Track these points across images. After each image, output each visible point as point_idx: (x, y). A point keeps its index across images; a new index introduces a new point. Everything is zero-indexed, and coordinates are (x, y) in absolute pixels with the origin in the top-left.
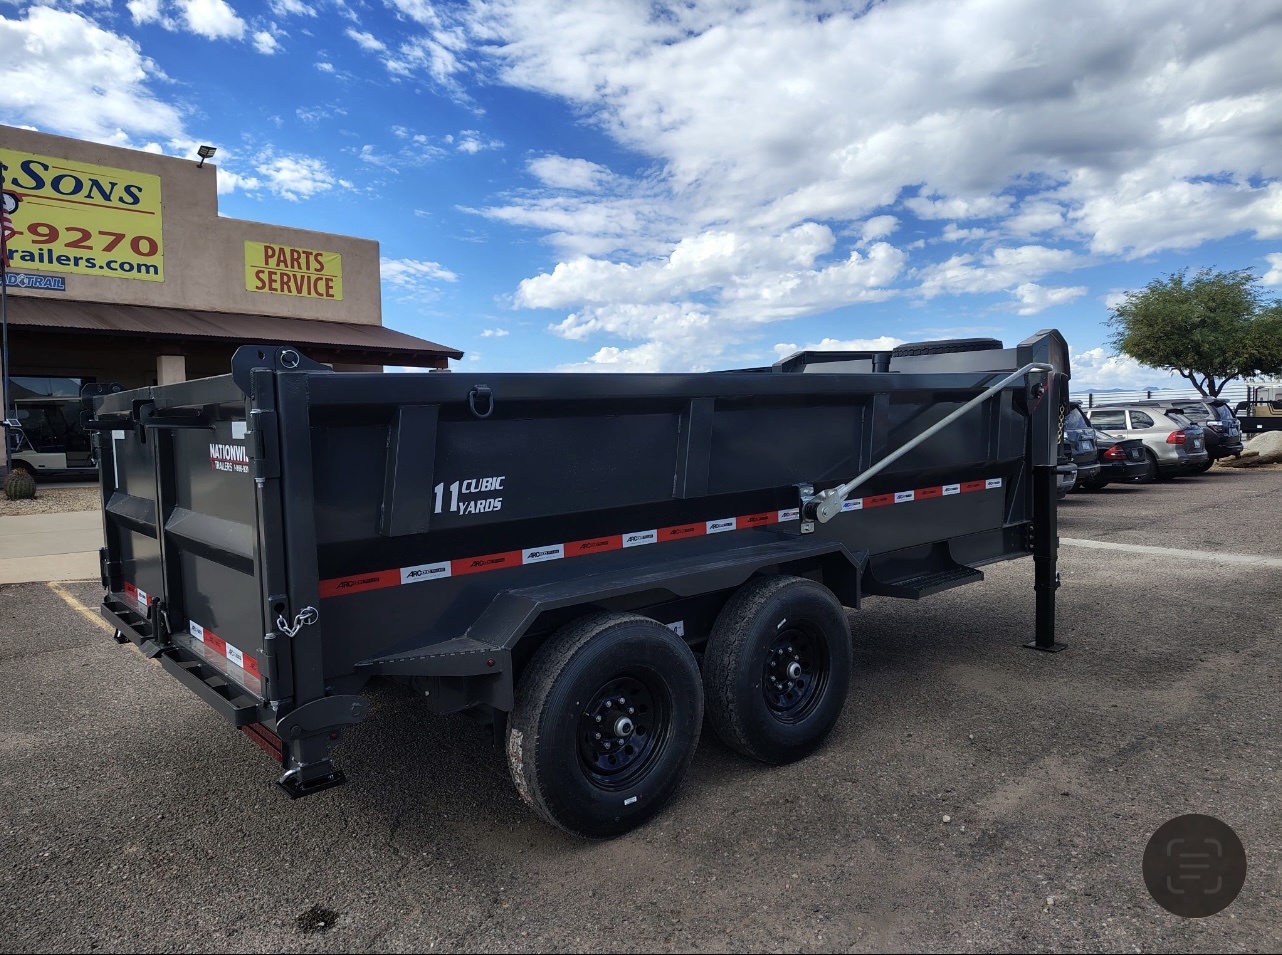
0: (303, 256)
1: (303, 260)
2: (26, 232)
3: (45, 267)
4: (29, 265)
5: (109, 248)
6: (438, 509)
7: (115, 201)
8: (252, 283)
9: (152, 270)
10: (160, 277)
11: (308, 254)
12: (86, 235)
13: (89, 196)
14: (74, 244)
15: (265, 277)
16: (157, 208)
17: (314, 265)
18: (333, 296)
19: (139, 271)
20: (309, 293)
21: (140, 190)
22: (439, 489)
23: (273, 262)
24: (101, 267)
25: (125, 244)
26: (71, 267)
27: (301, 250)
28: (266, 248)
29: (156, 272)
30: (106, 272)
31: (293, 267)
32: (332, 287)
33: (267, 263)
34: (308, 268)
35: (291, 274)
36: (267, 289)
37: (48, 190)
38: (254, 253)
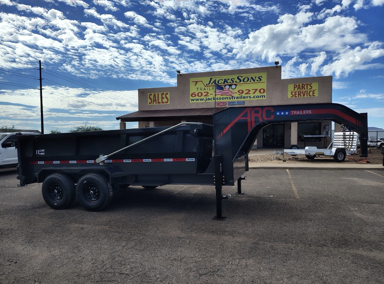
0: (306, 85)
1: (306, 87)
2: (237, 92)
3: (241, 100)
4: (238, 100)
5: (254, 93)
6: (37, 154)
7: (256, 81)
8: (290, 96)
9: (264, 97)
10: (265, 98)
11: (307, 85)
12: (249, 91)
13: (250, 81)
14: (247, 93)
15: (294, 94)
16: (266, 81)
17: (309, 87)
18: (315, 96)
19: (261, 97)
20: (307, 96)
21: (262, 77)
22: (37, 151)
23: (296, 89)
24: (252, 98)
25: (258, 91)
26: (246, 99)
27: (305, 84)
28: (294, 85)
29: (265, 97)
30: (253, 99)
31: (302, 89)
32: (315, 93)
33: (294, 89)
34: (307, 89)
35: (301, 91)
36: (294, 97)
37: (242, 82)
38: (291, 87)
